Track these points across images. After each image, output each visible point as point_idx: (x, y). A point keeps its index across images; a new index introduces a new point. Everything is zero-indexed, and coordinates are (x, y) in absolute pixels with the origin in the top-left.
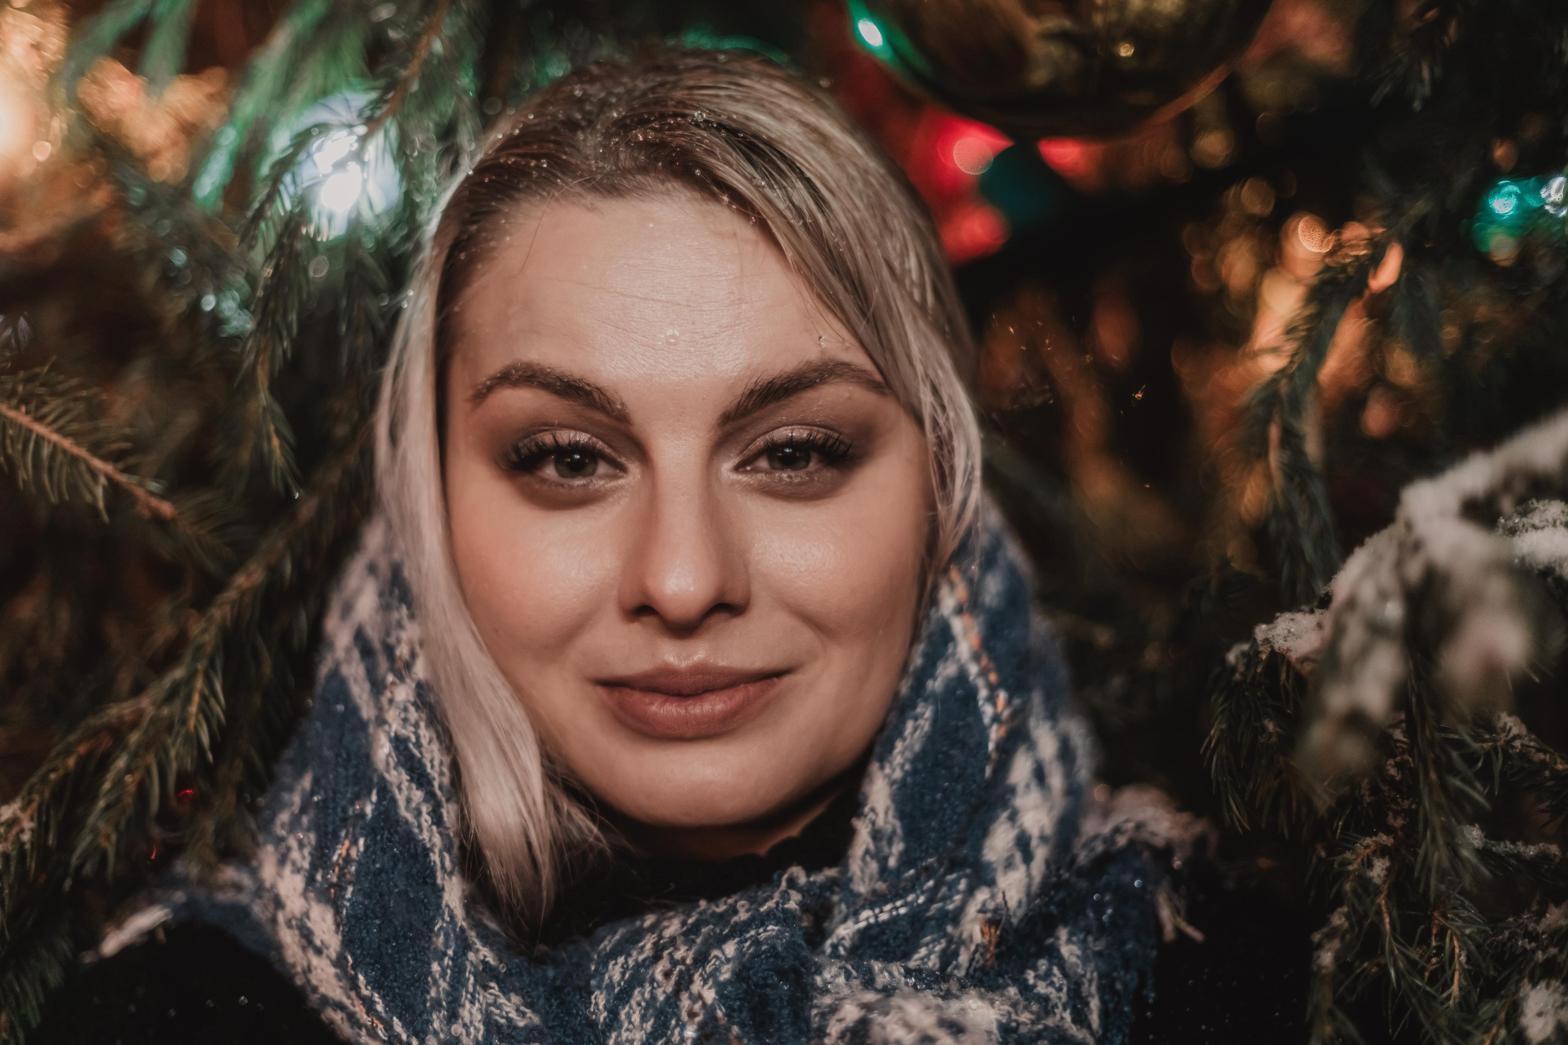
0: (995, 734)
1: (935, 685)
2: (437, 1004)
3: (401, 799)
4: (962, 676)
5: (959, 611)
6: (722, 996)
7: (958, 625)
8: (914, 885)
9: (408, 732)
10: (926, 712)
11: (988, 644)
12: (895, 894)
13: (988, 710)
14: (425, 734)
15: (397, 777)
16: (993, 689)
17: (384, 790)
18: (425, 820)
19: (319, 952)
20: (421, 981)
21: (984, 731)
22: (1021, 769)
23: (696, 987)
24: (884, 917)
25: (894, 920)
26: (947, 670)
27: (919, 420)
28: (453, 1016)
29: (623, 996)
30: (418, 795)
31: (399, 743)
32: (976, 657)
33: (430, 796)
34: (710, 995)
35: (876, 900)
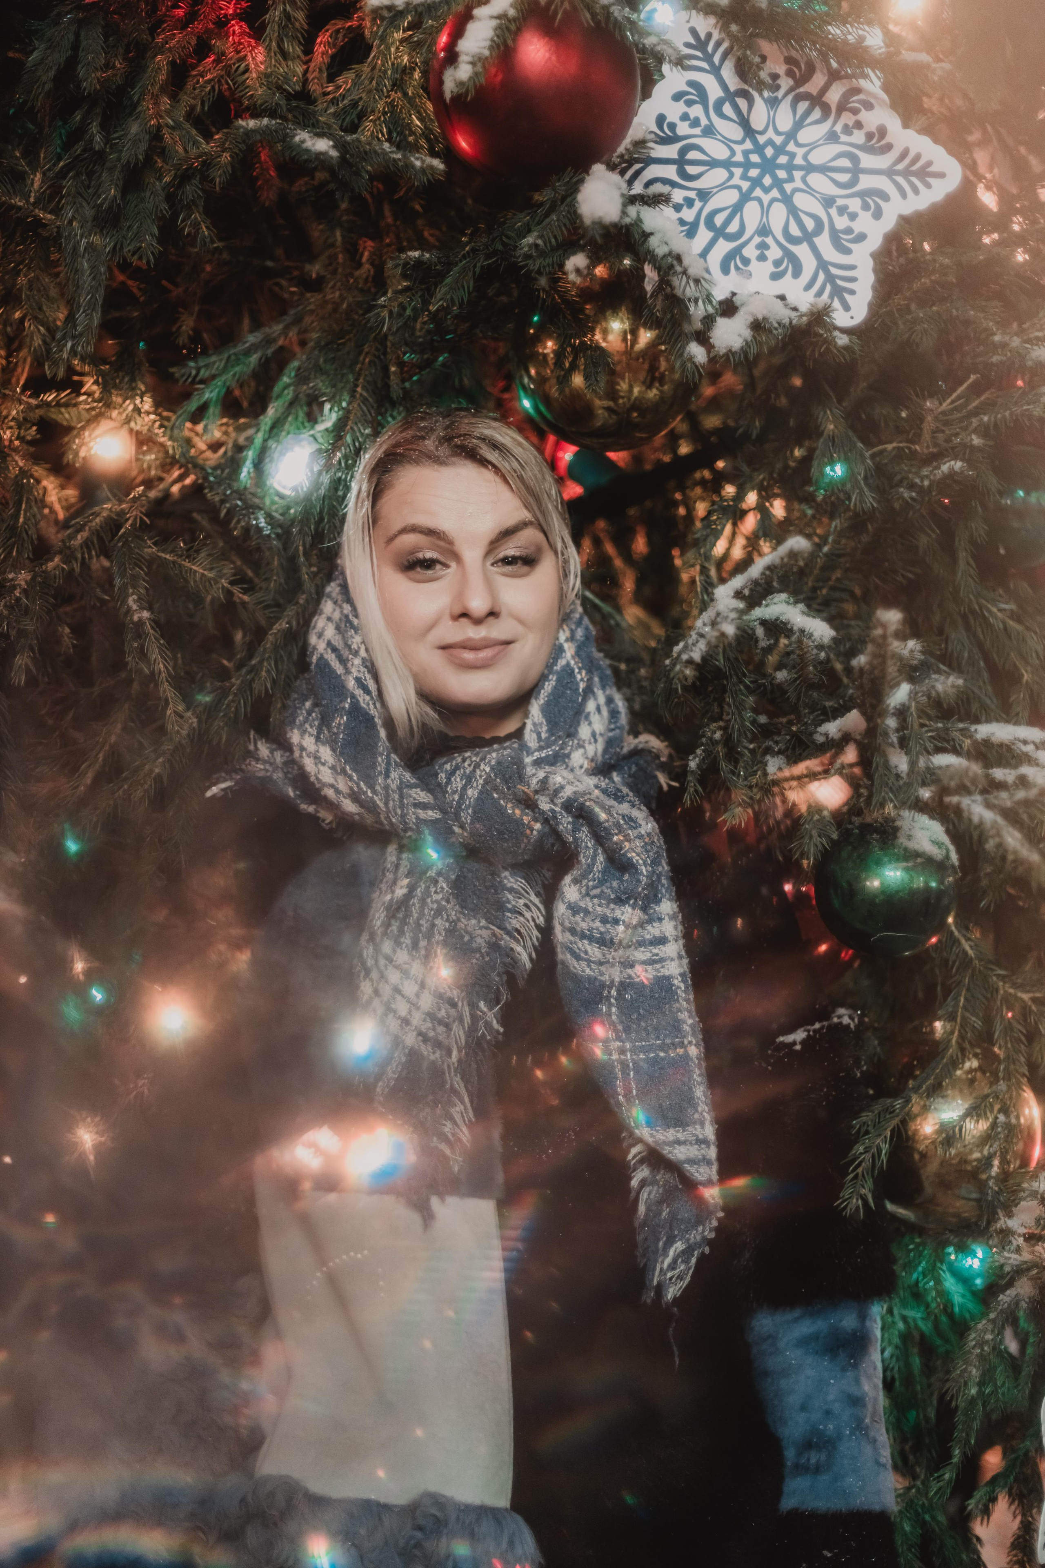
0: (582, 686)
1: (557, 668)
2: (380, 773)
3: (361, 700)
4: (568, 664)
5: (567, 640)
6: (492, 769)
7: (566, 646)
8: (554, 743)
9: (361, 675)
10: (553, 678)
11: (578, 654)
12: (548, 746)
13: (579, 677)
14: (368, 676)
15: (358, 692)
16: (580, 669)
17: (353, 696)
18: (372, 706)
19: (323, 764)
20: (374, 766)
21: (578, 684)
22: (591, 706)
23: (482, 766)
24: (543, 755)
25: (548, 756)
26: (562, 663)
27: (556, 553)
28: (387, 776)
29: (453, 773)
30: (368, 698)
31: (358, 680)
32: (573, 657)
33: (372, 698)
34: (488, 769)
35: (541, 749)
